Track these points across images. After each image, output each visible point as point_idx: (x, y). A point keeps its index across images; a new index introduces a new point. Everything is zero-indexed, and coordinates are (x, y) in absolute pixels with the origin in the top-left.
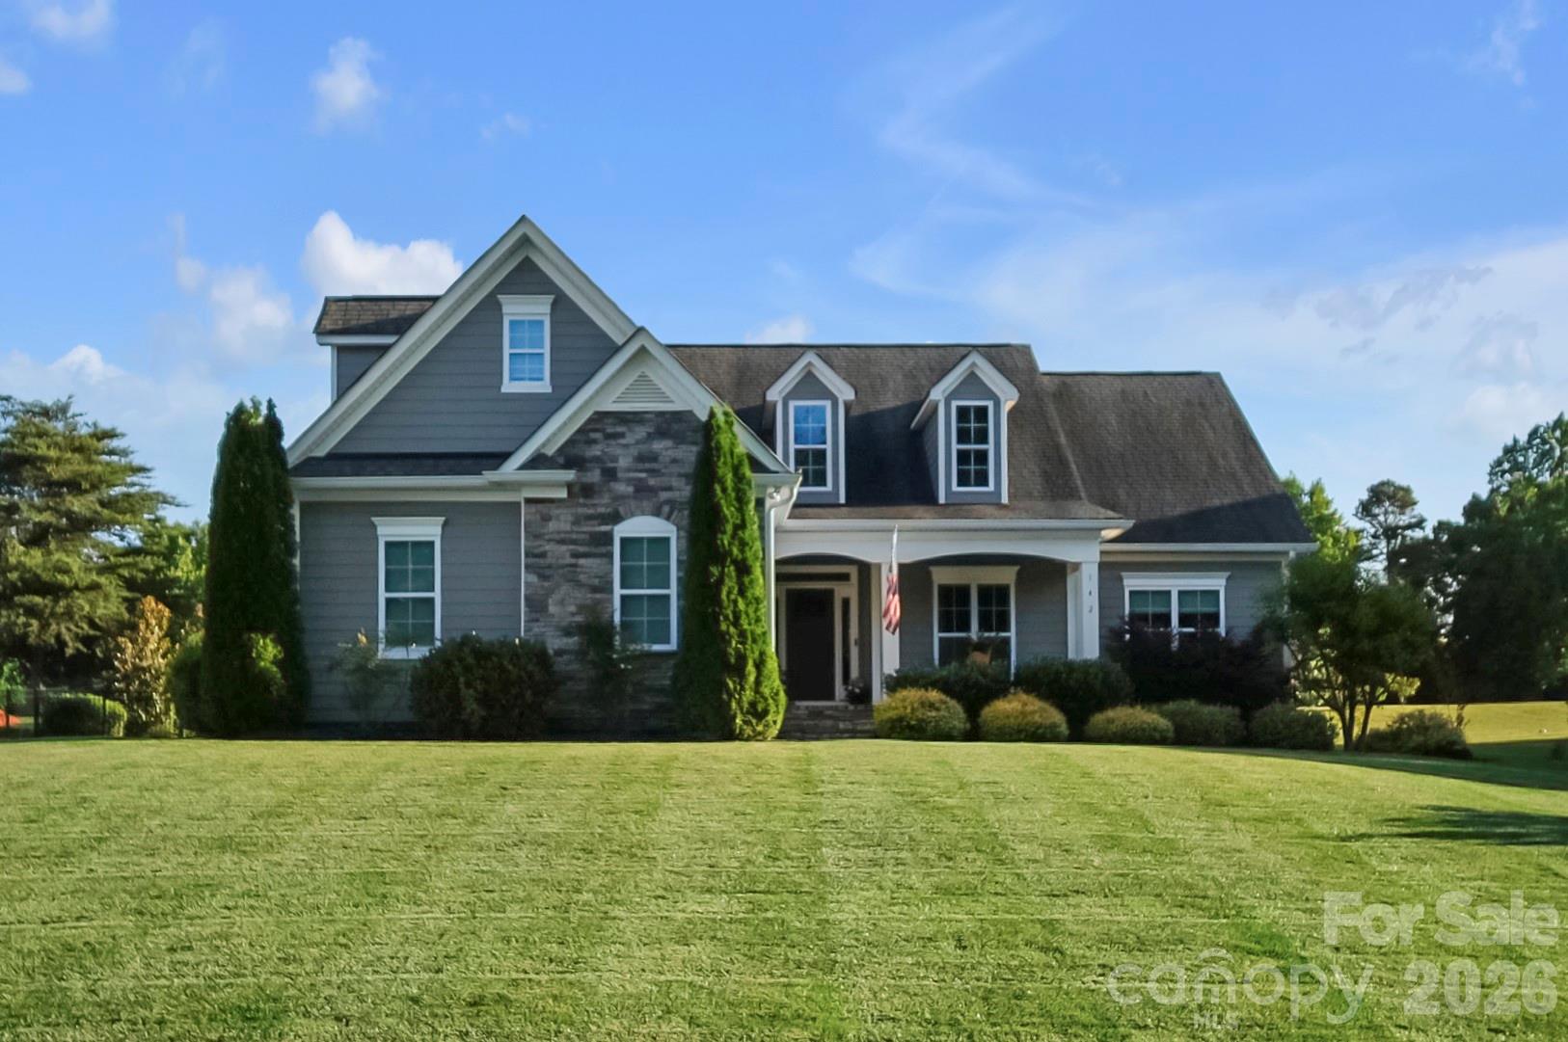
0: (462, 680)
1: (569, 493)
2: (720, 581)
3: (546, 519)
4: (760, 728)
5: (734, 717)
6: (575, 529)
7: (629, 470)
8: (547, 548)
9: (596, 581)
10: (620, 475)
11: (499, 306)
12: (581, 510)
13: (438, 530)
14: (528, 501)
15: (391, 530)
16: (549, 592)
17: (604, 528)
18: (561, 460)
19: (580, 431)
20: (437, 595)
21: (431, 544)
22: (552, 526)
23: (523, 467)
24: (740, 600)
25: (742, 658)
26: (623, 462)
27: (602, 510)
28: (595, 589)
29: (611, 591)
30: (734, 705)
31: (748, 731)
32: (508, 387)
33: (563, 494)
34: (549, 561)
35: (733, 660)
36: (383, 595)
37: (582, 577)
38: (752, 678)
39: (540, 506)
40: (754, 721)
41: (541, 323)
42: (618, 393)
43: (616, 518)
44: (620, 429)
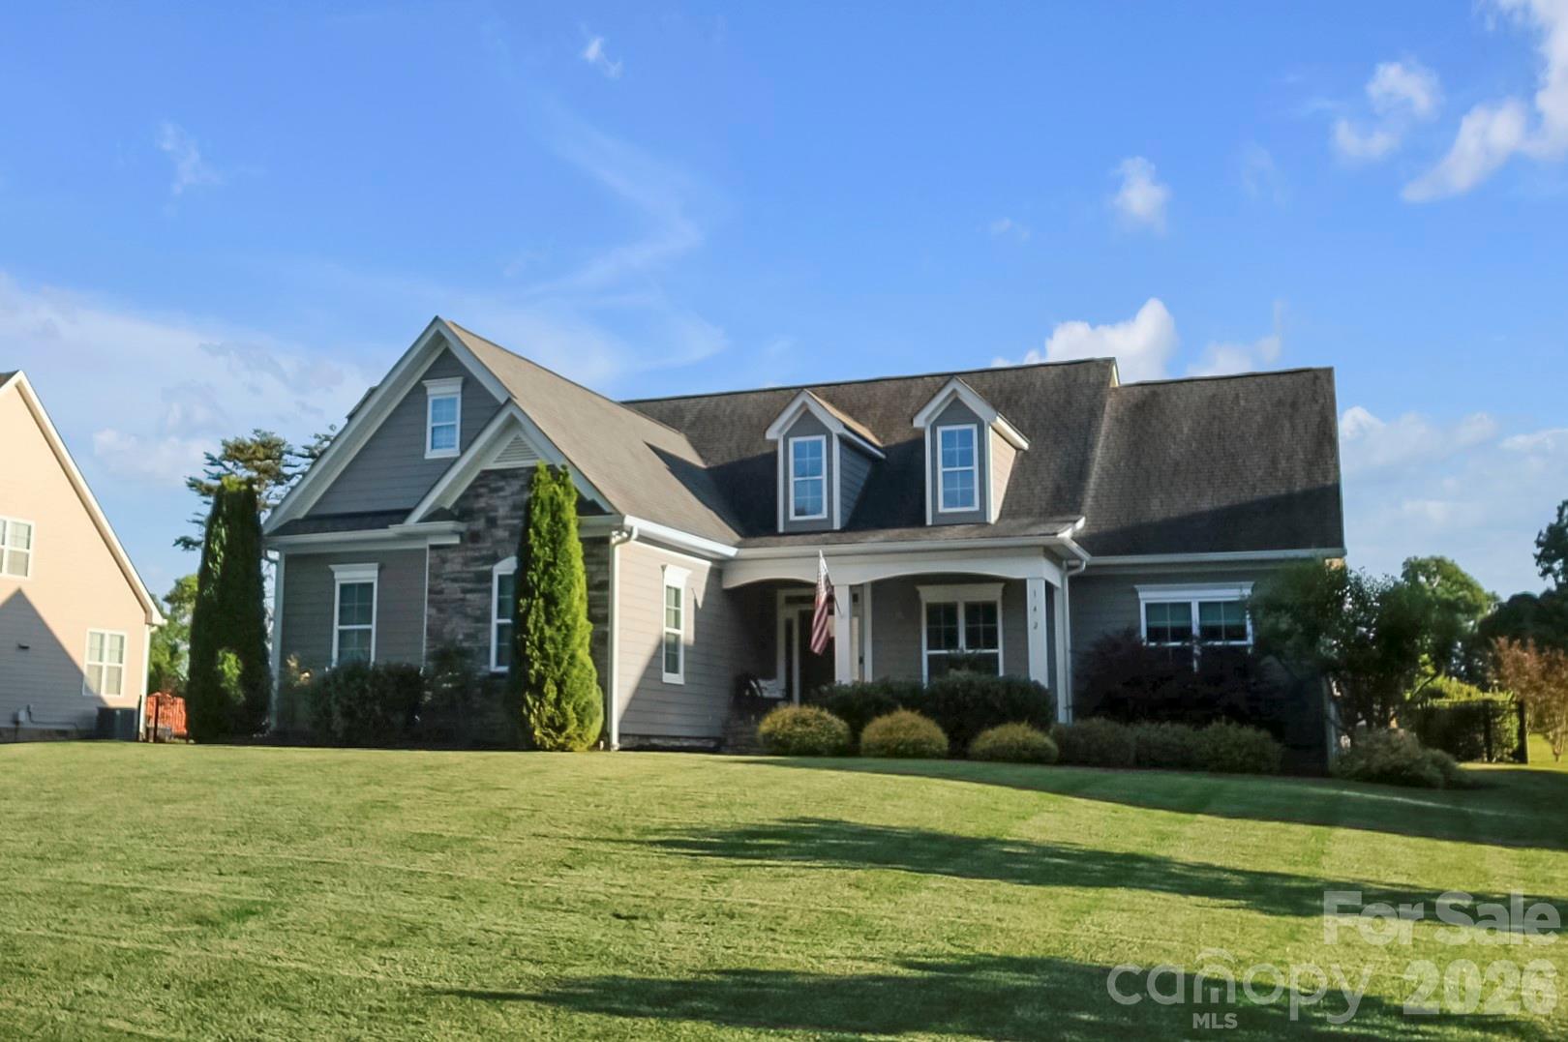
0: (334, 696)
1: (462, 539)
2: (528, 612)
3: (444, 561)
4: (561, 740)
5: (534, 730)
6: (465, 569)
7: (506, 518)
8: (444, 586)
9: (478, 612)
10: (499, 522)
11: (425, 389)
12: (469, 554)
13: (375, 573)
14: (433, 547)
15: (344, 575)
16: (445, 622)
17: (486, 568)
18: (456, 513)
19: (471, 487)
20: (373, 627)
21: (371, 585)
22: (448, 568)
23: (423, 520)
24: (546, 627)
25: (541, 679)
26: (502, 512)
27: (484, 552)
28: (478, 620)
29: (489, 621)
30: (532, 719)
31: (549, 743)
32: (431, 454)
33: (456, 540)
34: (444, 597)
35: (533, 680)
36: (337, 627)
37: (469, 610)
38: (552, 696)
39: (440, 552)
40: (553, 734)
41: (455, 400)
42: (498, 454)
43: (495, 559)
44: (501, 484)
